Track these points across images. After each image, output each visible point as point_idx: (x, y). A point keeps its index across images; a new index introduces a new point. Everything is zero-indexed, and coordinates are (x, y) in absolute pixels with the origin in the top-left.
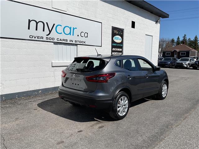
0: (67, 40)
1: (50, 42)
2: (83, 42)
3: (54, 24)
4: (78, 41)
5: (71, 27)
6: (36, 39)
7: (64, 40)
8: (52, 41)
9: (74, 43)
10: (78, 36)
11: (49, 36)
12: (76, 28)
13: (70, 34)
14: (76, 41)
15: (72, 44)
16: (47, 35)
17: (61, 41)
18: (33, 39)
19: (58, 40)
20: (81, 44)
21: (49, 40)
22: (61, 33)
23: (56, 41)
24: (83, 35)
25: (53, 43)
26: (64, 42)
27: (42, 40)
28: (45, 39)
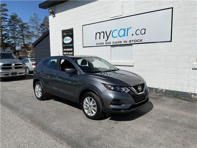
0: (121, 42)
1: (108, 46)
2: (138, 41)
3: (111, 31)
4: (133, 40)
5: (125, 29)
6: (100, 45)
7: (118, 42)
8: (109, 44)
9: (128, 43)
10: (133, 35)
11: (107, 42)
12: (131, 28)
13: (124, 35)
14: (130, 41)
15: (126, 44)
16: (106, 41)
17: (116, 44)
18: (98, 45)
19: (114, 43)
20: (137, 42)
21: (107, 45)
22: (117, 37)
23: (112, 44)
24: (138, 32)
25: (110, 46)
26: (119, 44)
27: (103, 45)
28: (105, 44)
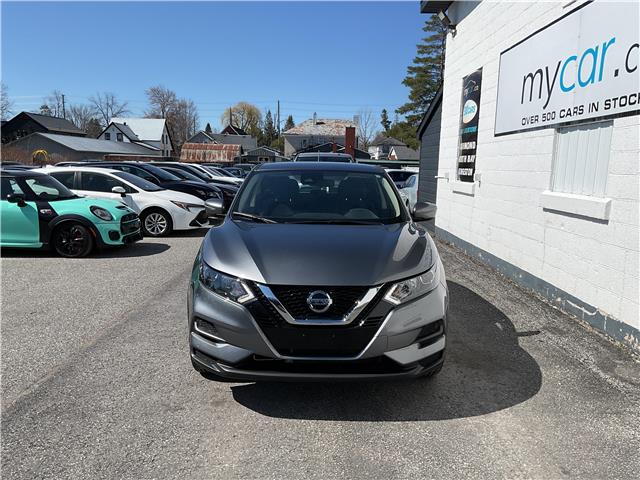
0: (582, 109)
1: (548, 127)
3: (559, 63)
4: (615, 99)
5: (597, 48)
6: (530, 125)
7: (576, 110)
8: (551, 122)
9: (602, 111)
10: (616, 73)
12: (613, 41)
13: (592, 77)
14: (607, 104)
15: (594, 119)
16: (544, 108)
17: (569, 119)
18: (526, 126)
19: (562, 114)
20: (628, 108)
21: (546, 123)
22: (574, 86)
23: (558, 120)
24: (635, 58)
25: (554, 130)
26: (576, 117)
27: (536, 124)
28: (540, 122)
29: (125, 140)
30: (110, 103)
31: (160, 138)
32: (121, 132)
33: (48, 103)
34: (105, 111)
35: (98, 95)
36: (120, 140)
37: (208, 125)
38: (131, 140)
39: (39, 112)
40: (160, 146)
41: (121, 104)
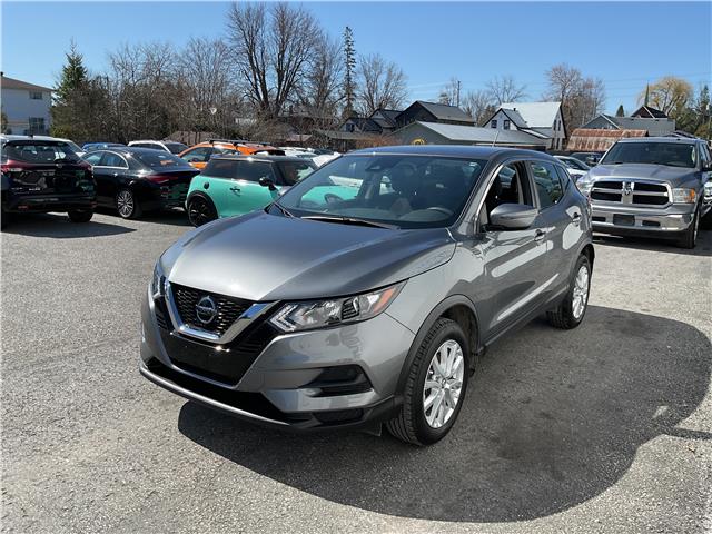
29: (513, 127)
30: (507, 86)
31: (551, 125)
32: (509, 119)
33: (445, 91)
34: (501, 96)
35: (496, 78)
36: (507, 128)
37: (621, 107)
38: (518, 128)
39: (437, 101)
40: (551, 134)
41: (518, 87)
